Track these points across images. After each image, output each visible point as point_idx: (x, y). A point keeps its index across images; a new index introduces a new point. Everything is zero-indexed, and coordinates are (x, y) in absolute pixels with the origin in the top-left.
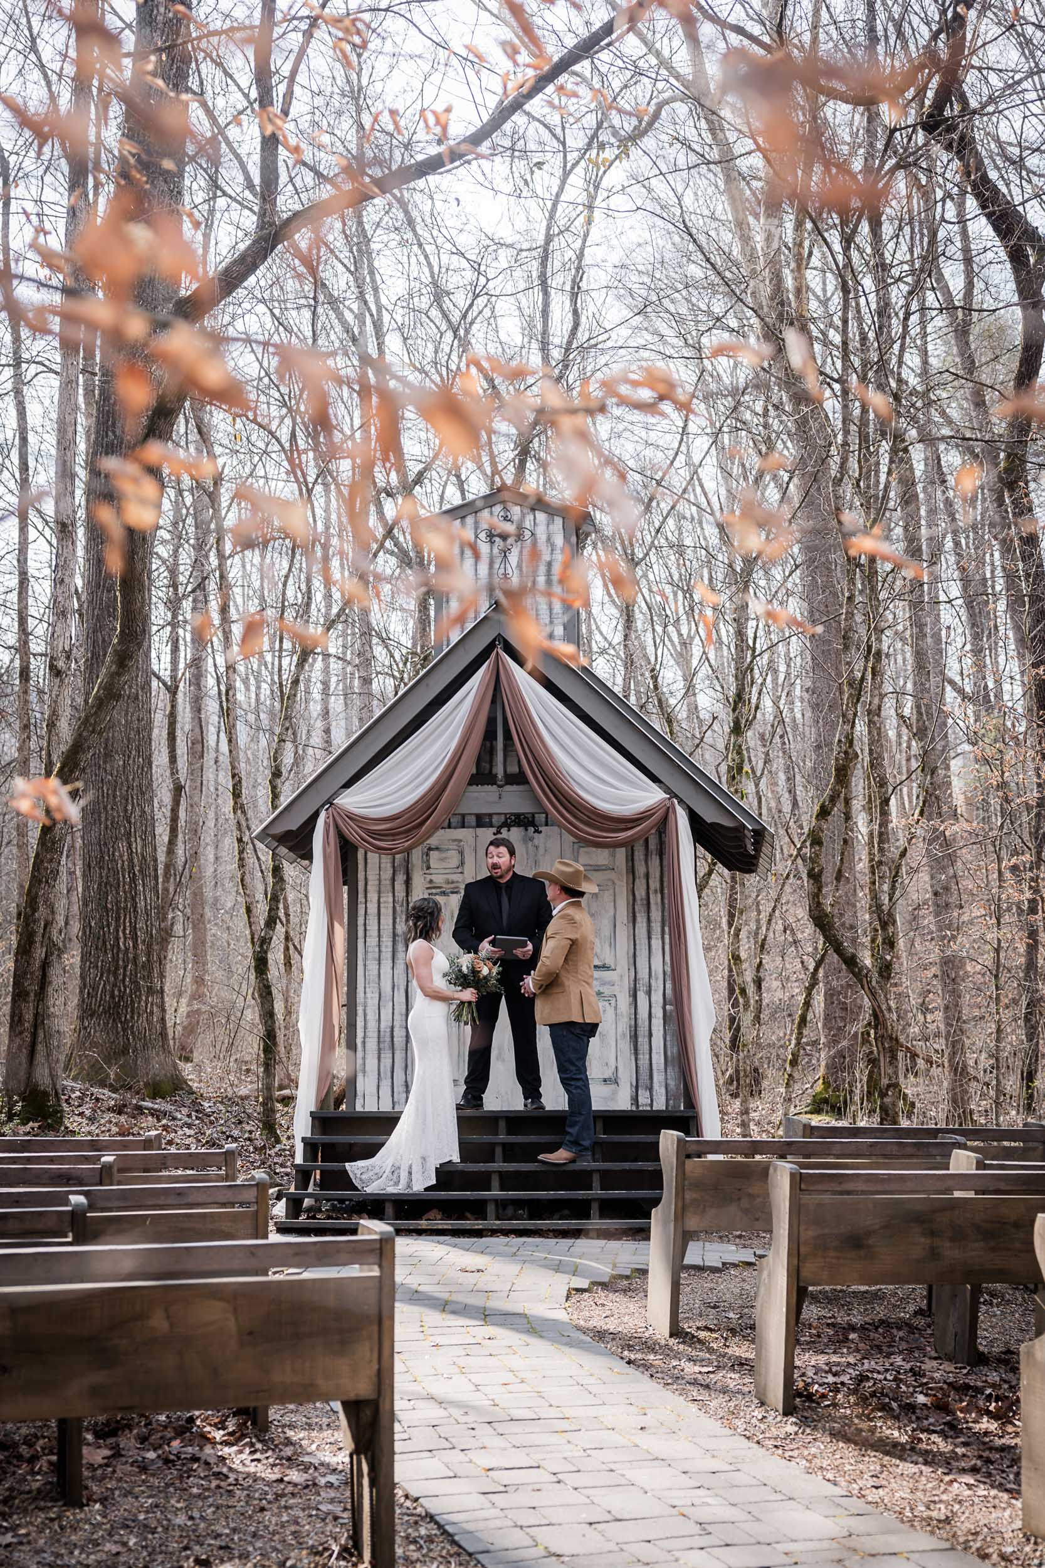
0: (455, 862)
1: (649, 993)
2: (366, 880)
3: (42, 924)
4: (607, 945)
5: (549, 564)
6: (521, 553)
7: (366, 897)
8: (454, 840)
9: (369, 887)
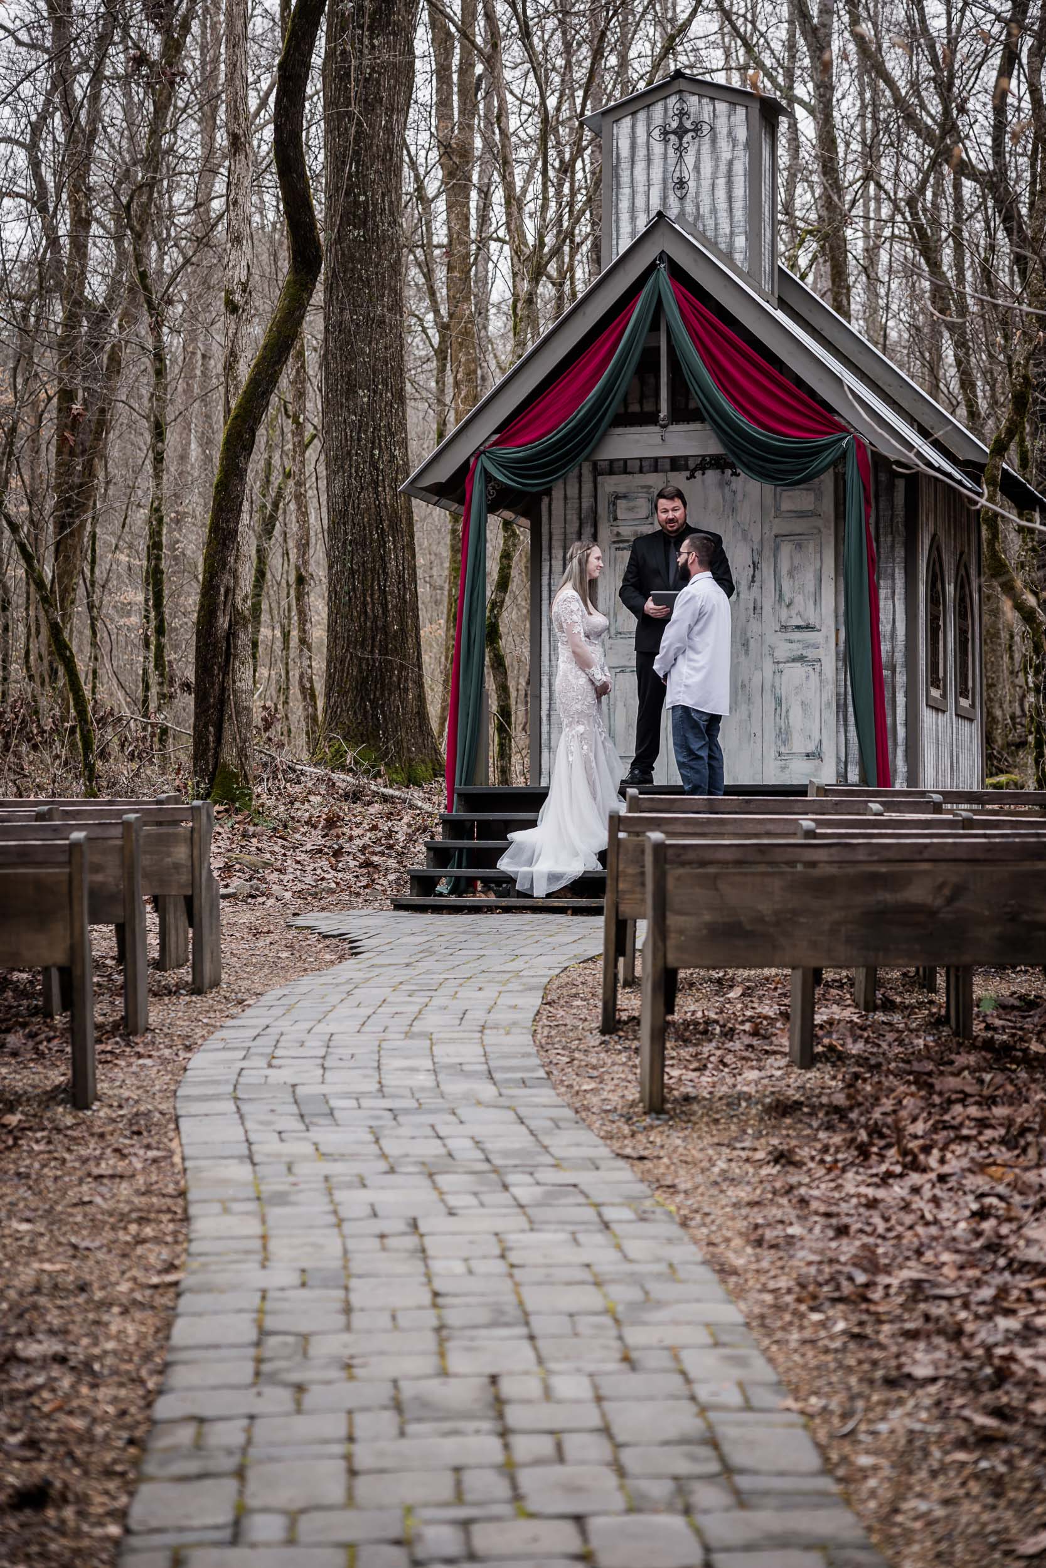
2: (550, 534)
3: (222, 590)
4: (812, 602)
5: (730, 163)
6: (699, 151)
7: (550, 553)
8: (643, 487)
9: (554, 543)
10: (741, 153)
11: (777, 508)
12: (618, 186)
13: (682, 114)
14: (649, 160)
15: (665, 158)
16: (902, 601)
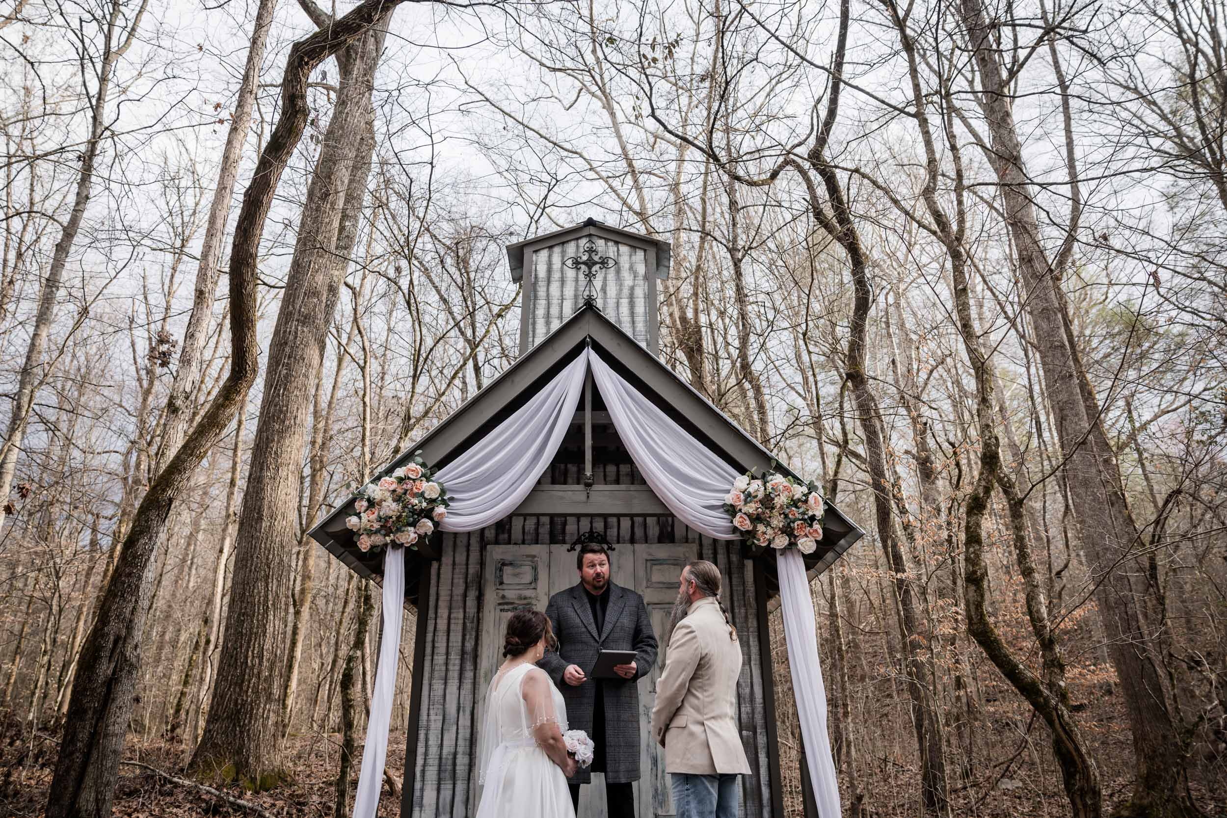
0: (528, 578)
2: (438, 594)
3: (112, 638)
5: (632, 289)
6: (605, 279)
7: (436, 613)
8: (528, 556)
9: (440, 603)
10: (640, 282)
11: (648, 580)
12: (536, 297)
13: (591, 251)
14: (563, 281)
15: (577, 280)
16: (758, 666)
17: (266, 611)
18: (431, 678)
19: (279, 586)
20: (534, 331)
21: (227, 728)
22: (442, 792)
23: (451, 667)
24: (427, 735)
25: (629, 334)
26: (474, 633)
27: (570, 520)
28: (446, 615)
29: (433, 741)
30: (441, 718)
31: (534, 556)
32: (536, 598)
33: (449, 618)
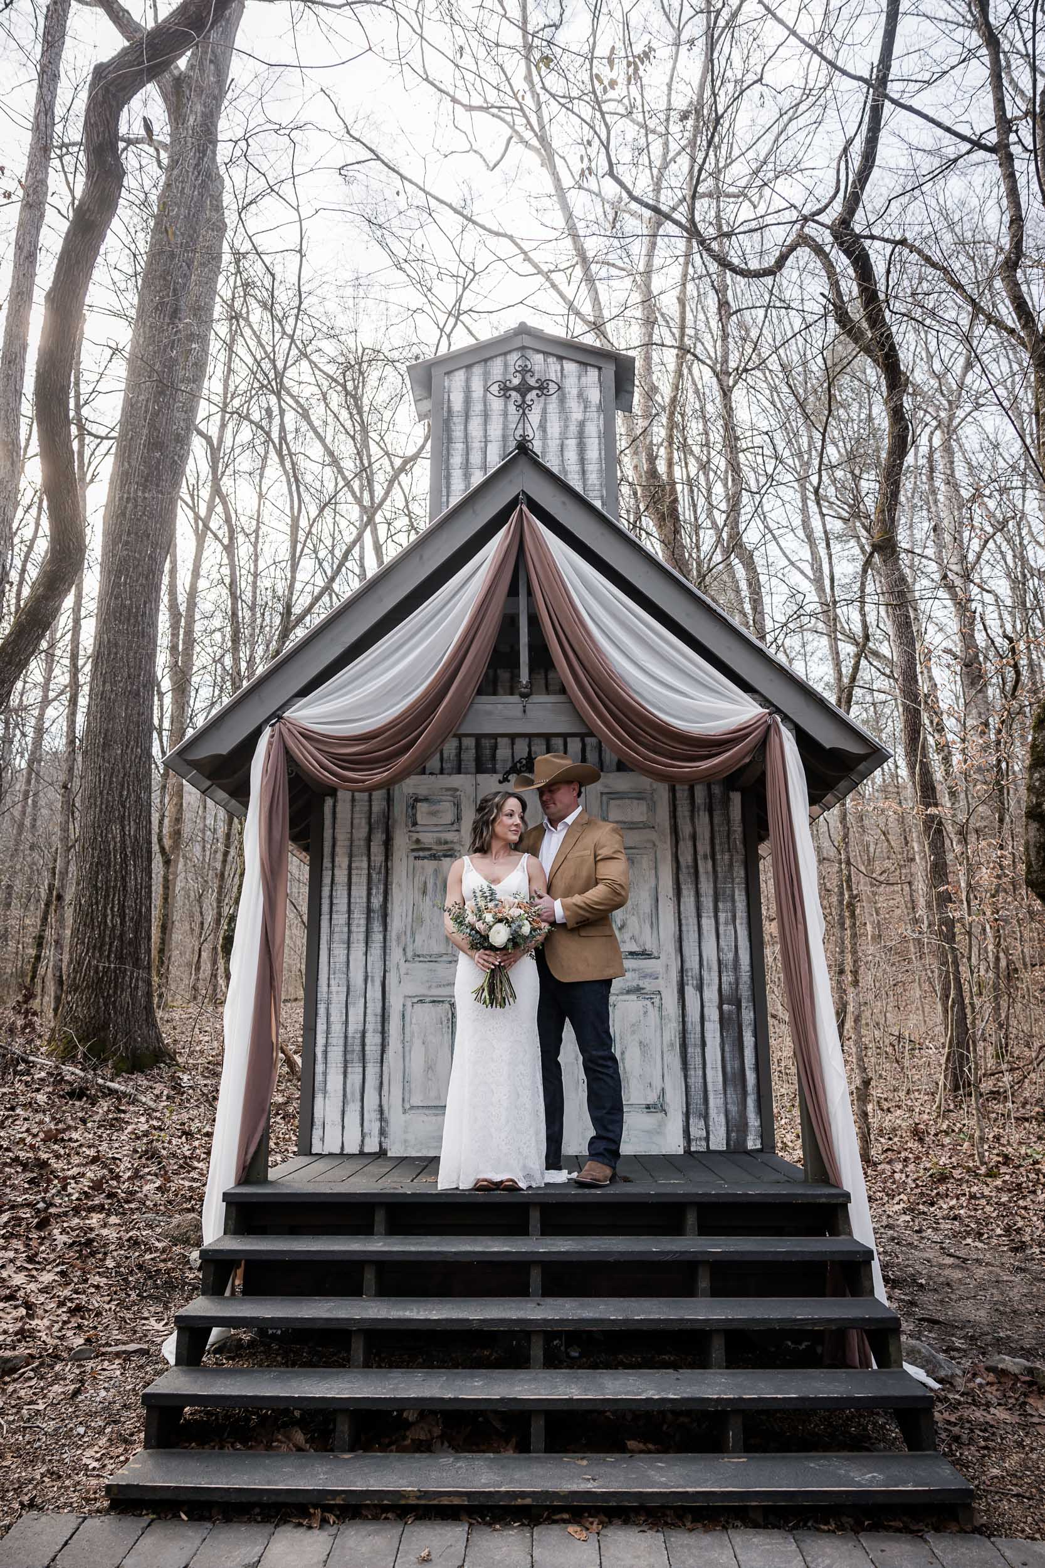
0: (449, 817)
1: (700, 988)
2: (334, 839)
4: (648, 925)
5: (582, 424)
6: (544, 411)
7: (333, 862)
8: (448, 789)
9: (337, 849)
10: (593, 414)
12: (450, 440)
13: (525, 371)
14: (486, 416)
15: (505, 414)
16: (745, 926)
17: (125, 860)
18: (330, 942)
19: (137, 829)
20: (448, 487)
21: (88, 999)
22: (349, 1076)
23: (354, 928)
24: (328, 1009)
25: (579, 488)
26: (382, 887)
27: (503, 742)
28: (345, 864)
29: (337, 1017)
30: (345, 989)
31: (456, 790)
32: (460, 843)
33: (350, 868)
